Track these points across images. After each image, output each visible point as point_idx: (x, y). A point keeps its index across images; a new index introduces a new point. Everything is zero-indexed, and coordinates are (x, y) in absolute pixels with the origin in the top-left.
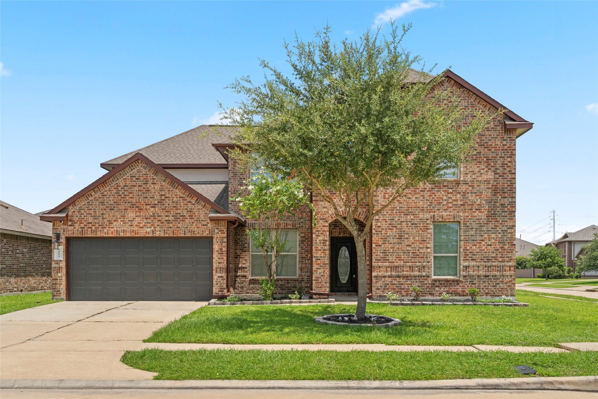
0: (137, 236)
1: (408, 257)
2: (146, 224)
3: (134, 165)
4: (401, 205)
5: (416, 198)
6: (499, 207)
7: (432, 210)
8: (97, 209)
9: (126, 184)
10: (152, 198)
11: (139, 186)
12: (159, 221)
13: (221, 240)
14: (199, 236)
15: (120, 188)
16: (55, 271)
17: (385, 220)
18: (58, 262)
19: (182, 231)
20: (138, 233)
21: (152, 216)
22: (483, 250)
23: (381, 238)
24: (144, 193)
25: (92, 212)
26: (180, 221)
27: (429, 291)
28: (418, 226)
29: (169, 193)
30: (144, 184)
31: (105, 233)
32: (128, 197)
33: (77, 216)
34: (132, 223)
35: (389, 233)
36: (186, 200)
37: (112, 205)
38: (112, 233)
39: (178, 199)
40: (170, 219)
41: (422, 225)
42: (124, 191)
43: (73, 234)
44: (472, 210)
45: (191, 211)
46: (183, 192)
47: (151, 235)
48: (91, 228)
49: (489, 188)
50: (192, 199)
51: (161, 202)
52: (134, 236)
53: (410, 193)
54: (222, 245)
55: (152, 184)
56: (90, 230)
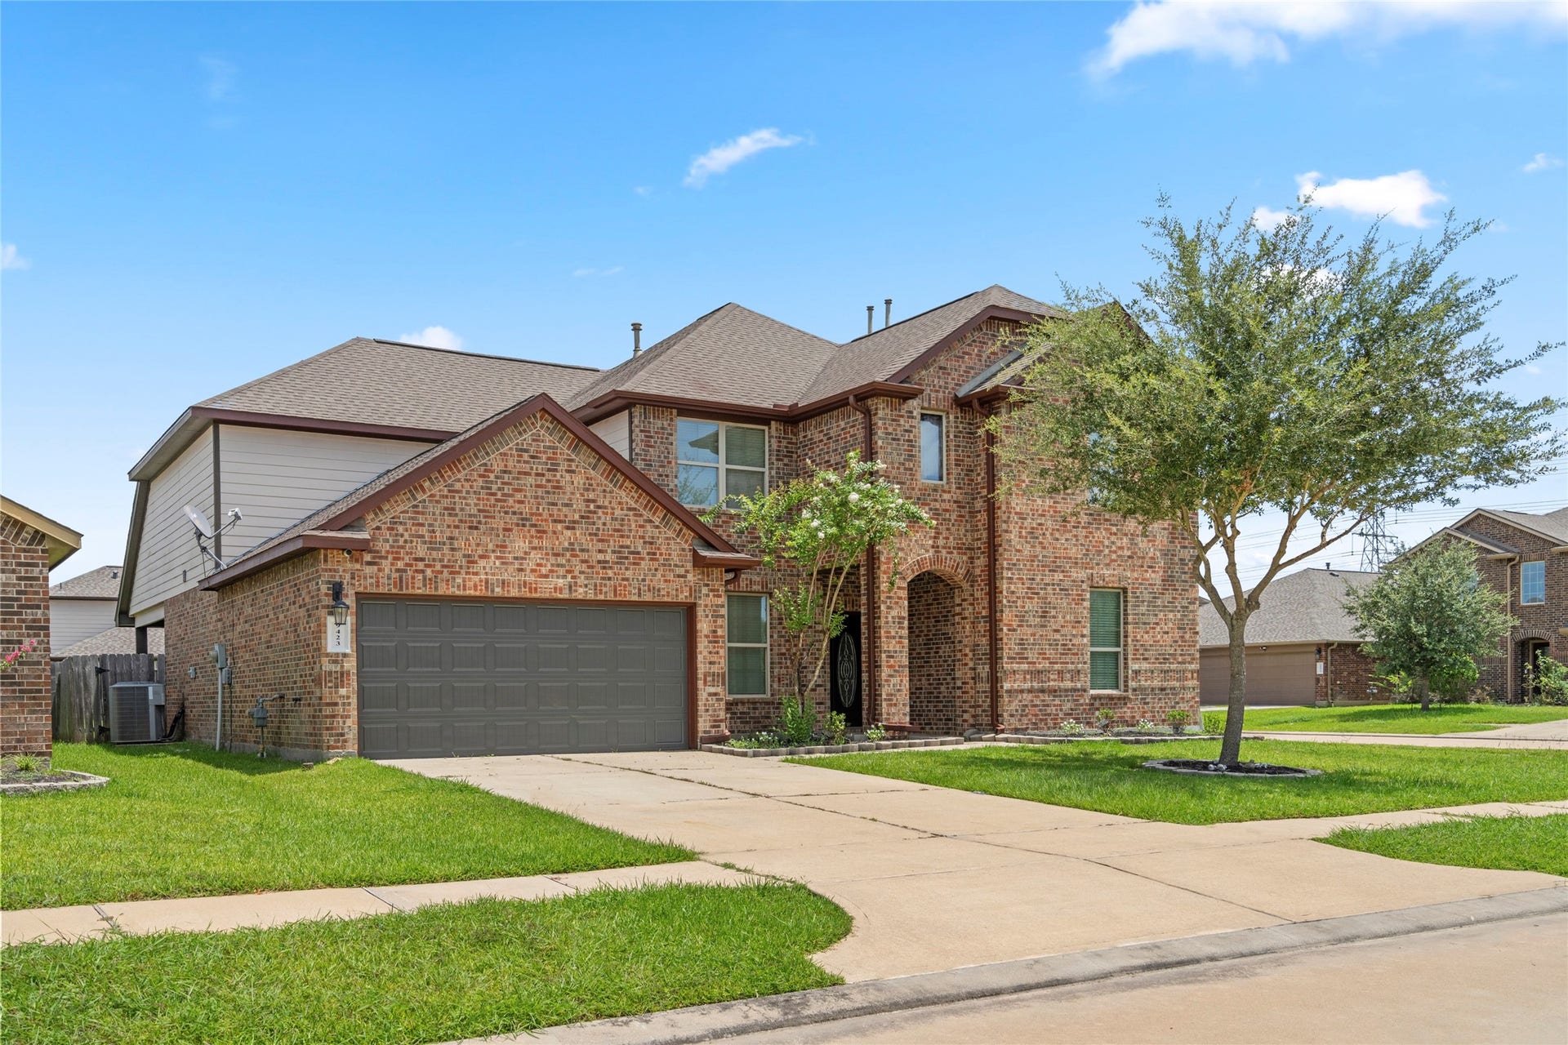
0: (534, 595)
1: (1056, 654)
2: (555, 569)
3: (526, 423)
4: (1045, 553)
5: (1067, 540)
6: (1177, 564)
7: (1088, 564)
8: (437, 524)
9: (506, 466)
10: (567, 505)
11: (537, 475)
12: (583, 561)
13: (715, 611)
14: (670, 600)
15: (492, 477)
16: (330, 681)
17: (1022, 579)
18: (336, 659)
19: (634, 588)
20: (536, 589)
21: (567, 550)
22: (1159, 641)
23: (1016, 616)
24: (548, 492)
25: (423, 531)
26: (630, 563)
27: (1086, 718)
28: (1069, 594)
29: (605, 497)
30: (549, 470)
31: (459, 586)
32: (511, 500)
33: (388, 541)
34: (521, 564)
35: (1028, 606)
36: (641, 515)
37: (475, 516)
38: (475, 586)
39: (625, 512)
40: (607, 559)
41: (1074, 592)
42: (503, 483)
43: (378, 586)
44: (1142, 566)
45: (651, 543)
46: (636, 496)
47: (565, 595)
48: (423, 571)
49: (1164, 529)
50: (654, 514)
51: (588, 518)
52: (528, 595)
53: (1058, 530)
54: (715, 622)
55: (568, 471)
56: (420, 577)
